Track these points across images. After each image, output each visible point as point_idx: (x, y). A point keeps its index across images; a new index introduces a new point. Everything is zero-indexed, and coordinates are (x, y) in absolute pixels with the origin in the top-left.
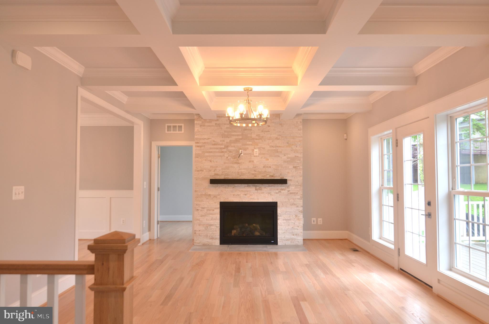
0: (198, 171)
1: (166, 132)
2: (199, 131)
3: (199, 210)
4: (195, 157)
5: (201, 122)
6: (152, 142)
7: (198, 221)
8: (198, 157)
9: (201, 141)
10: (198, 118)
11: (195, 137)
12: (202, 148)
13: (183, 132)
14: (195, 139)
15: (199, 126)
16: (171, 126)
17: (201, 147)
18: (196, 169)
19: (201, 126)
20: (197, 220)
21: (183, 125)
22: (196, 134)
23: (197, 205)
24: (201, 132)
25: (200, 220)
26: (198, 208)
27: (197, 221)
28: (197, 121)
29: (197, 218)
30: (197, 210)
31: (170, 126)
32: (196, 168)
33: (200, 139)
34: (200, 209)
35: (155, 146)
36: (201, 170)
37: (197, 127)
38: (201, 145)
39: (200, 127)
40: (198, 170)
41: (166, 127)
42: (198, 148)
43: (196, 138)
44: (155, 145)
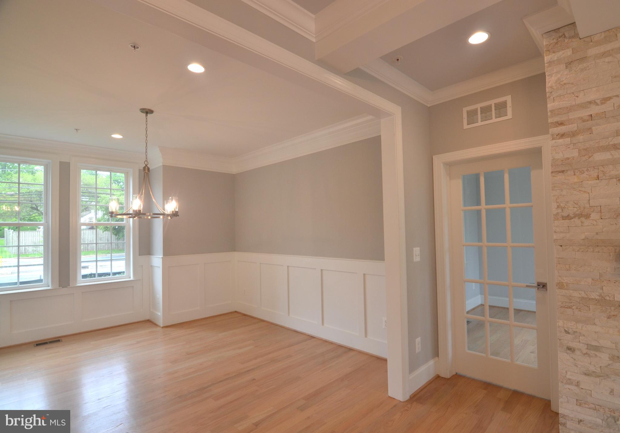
0: (568, 217)
1: (466, 126)
2: (565, 84)
3: (577, 352)
4: (552, 172)
5: (569, 52)
6: (434, 157)
7: (573, 387)
8: (563, 172)
9: (573, 115)
10: (557, 43)
11: (550, 106)
12: (581, 137)
13: (510, 116)
14: (549, 114)
15: (563, 66)
16: (477, 110)
17: (573, 134)
18: (560, 210)
19: (569, 64)
20: (571, 383)
21: (508, 99)
22: (552, 98)
23: (567, 332)
24: (572, 84)
25: (581, 387)
26: (572, 345)
27: (568, 386)
28: (554, 52)
29: (568, 377)
30: (569, 349)
31: (475, 112)
32: (558, 207)
33: (570, 109)
34: (580, 350)
35: (442, 164)
36: (580, 216)
37: (555, 71)
38: (575, 129)
39: (567, 67)
40: (565, 214)
41: (465, 115)
42: (561, 141)
43: (551, 111)
44: (439, 161)
